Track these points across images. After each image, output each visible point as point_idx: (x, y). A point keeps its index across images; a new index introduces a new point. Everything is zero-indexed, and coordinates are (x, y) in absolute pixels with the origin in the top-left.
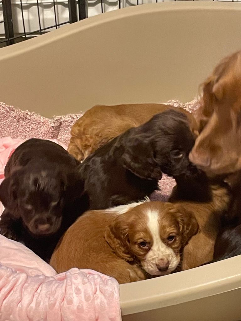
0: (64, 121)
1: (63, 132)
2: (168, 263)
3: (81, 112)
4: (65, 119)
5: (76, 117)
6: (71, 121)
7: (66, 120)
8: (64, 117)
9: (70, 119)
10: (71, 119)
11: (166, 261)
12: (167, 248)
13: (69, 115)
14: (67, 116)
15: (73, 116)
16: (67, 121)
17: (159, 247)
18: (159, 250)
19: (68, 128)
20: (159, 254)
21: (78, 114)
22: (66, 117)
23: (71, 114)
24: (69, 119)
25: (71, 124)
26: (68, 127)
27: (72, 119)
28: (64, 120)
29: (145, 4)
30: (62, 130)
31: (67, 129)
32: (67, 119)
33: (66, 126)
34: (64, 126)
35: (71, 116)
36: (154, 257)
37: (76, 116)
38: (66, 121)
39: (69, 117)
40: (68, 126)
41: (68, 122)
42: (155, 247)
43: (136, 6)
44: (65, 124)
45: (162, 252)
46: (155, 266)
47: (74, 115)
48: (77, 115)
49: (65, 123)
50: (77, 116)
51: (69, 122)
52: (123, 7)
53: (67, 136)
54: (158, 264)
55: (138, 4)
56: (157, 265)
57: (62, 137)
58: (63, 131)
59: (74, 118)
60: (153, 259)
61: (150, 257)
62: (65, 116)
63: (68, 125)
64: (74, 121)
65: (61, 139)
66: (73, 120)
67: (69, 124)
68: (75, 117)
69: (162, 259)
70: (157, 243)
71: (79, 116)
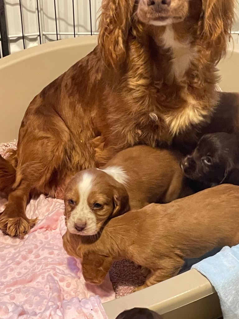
2: (85, 225)
29: (63, 39)
43: (55, 41)
52: (43, 43)
55: (57, 40)
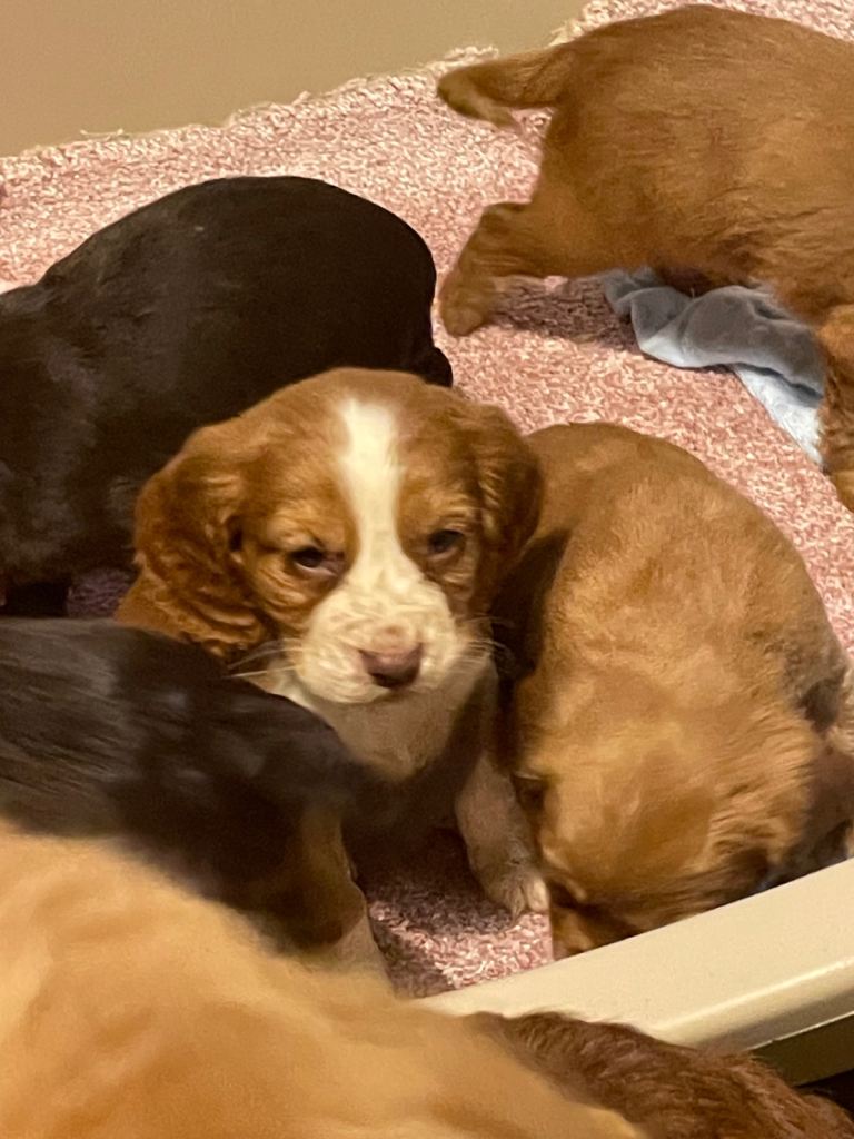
0: (12, 181)
1: (16, 227)
2: (419, 651)
3: (83, 132)
4: (16, 172)
5: (61, 158)
6: (44, 179)
7: (23, 174)
8: (13, 164)
9: (38, 170)
10: (41, 167)
11: (409, 640)
12: (420, 582)
13: (33, 152)
14: (26, 154)
15: (49, 154)
16: (27, 181)
17: (382, 576)
18: (381, 585)
19: (32, 208)
20: (379, 607)
21: (69, 141)
22: (19, 161)
23: (38, 148)
24: (33, 167)
25: (45, 189)
26: (34, 204)
27: (49, 168)
28: (10, 176)
30: (10, 220)
31: (29, 211)
32: (24, 169)
33: (25, 200)
34: (18, 202)
35: (39, 155)
36: (357, 617)
37: (63, 152)
38: (22, 180)
39: (32, 162)
40: (33, 199)
41: (31, 183)
42: (363, 573)
44: (21, 192)
45: (400, 601)
46: (356, 657)
47: (53, 149)
48: (68, 147)
49: (18, 189)
50: (68, 154)
51: (36, 184)
53: (31, 241)
54: (368, 649)
56: (364, 654)
57: (14, 250)
58: (12, 224)
59: (53, 164)
60: (350, 627)
61: (335, 619)
62: (14, 159)
63: (33, 194)
64: (55, 176)
65: (9, 260)
66: (52, 173)
67: (38, 192)
68: (59, 159)
69: (392, 631)
70: (378, 555)
71: (77, 151)
